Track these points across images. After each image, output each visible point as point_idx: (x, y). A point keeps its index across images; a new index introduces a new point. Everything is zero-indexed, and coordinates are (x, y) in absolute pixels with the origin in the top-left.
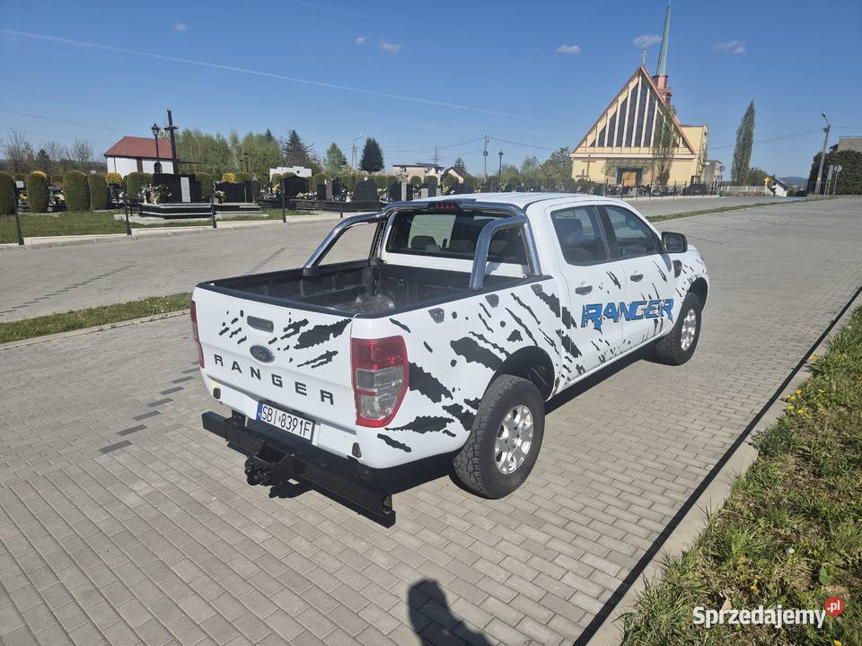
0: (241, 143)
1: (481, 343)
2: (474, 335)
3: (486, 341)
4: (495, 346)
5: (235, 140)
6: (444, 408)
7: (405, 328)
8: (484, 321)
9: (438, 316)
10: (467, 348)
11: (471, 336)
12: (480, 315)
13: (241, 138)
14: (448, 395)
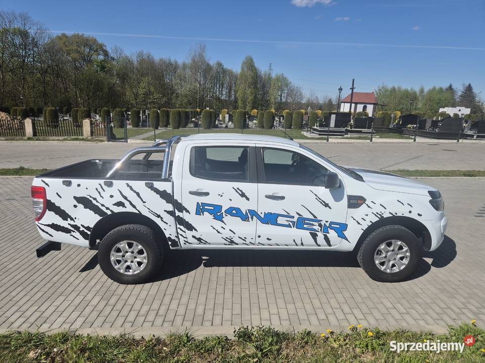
0: (425, 93)
1: (94, 202)
2: (91, 197)
3: (97, 202)
4: (103, 205)
5: (422, 91)
6: (69, 224)
7: (47, 184)
8: (99, 192)
9: (69, 184)
10: (85, 202)
11: (88, 197)
12: (97, 189)
13: (426, 90)
14: (72, 219)
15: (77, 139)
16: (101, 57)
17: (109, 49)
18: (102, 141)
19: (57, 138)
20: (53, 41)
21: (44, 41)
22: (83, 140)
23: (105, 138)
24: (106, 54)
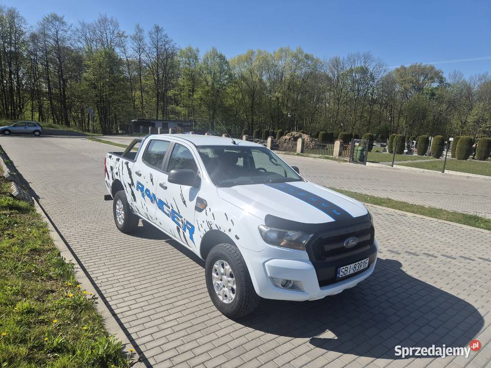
8: (115, 165)
12: (115, 162)
15: (328, 158)
16: (435, 85)
17: (445, 75)
18: (346, 161)
19: (315, 155)
20: (389, 75)
21: (380, 76)
22: (332, 159)
23: (348, 159)
24: (441, 80)
